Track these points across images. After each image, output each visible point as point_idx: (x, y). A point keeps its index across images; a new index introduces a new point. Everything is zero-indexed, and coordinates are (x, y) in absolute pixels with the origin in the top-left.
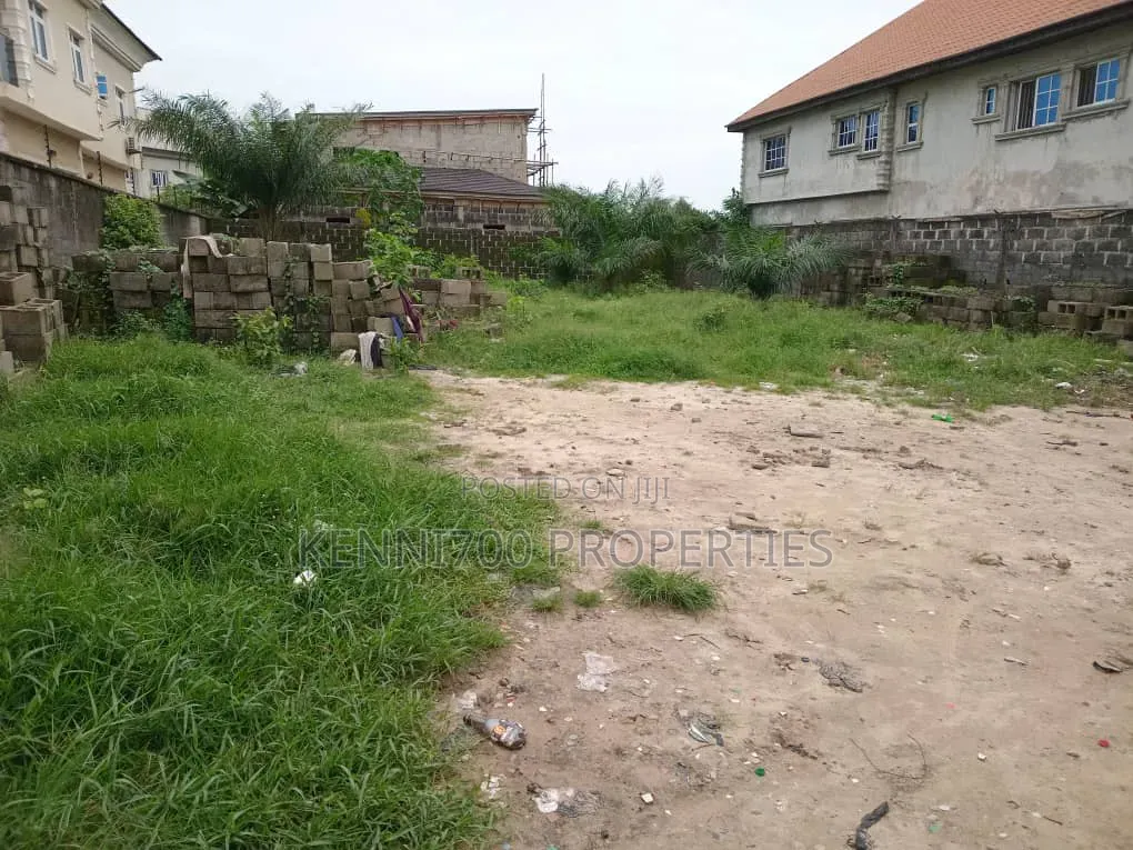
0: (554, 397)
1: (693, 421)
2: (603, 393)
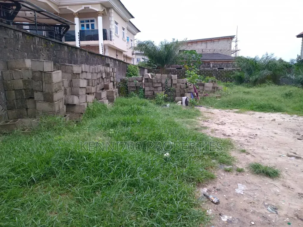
0: (235, 115)
1: (279, 124)
2: (250, 115)
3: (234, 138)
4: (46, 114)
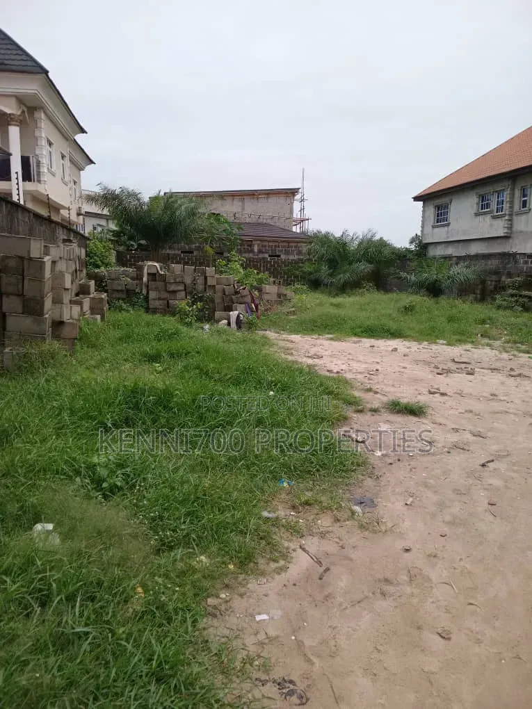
0: (331, 344)
1: (404, 356)
2: (355, 343)
3: (349, 376)
4: (26, 337)
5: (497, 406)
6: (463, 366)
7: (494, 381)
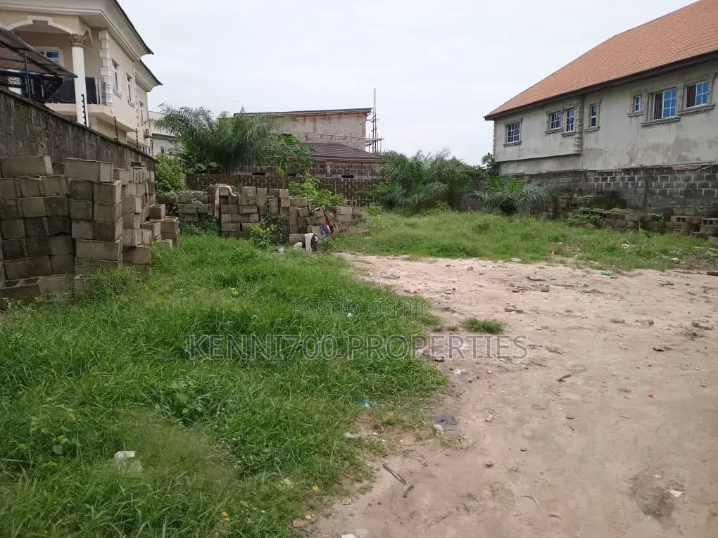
1: (480, 274)
3: (426, 296)
5: (572, 322)
6: (538, 283)
7: (568, 298)
